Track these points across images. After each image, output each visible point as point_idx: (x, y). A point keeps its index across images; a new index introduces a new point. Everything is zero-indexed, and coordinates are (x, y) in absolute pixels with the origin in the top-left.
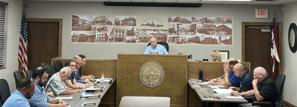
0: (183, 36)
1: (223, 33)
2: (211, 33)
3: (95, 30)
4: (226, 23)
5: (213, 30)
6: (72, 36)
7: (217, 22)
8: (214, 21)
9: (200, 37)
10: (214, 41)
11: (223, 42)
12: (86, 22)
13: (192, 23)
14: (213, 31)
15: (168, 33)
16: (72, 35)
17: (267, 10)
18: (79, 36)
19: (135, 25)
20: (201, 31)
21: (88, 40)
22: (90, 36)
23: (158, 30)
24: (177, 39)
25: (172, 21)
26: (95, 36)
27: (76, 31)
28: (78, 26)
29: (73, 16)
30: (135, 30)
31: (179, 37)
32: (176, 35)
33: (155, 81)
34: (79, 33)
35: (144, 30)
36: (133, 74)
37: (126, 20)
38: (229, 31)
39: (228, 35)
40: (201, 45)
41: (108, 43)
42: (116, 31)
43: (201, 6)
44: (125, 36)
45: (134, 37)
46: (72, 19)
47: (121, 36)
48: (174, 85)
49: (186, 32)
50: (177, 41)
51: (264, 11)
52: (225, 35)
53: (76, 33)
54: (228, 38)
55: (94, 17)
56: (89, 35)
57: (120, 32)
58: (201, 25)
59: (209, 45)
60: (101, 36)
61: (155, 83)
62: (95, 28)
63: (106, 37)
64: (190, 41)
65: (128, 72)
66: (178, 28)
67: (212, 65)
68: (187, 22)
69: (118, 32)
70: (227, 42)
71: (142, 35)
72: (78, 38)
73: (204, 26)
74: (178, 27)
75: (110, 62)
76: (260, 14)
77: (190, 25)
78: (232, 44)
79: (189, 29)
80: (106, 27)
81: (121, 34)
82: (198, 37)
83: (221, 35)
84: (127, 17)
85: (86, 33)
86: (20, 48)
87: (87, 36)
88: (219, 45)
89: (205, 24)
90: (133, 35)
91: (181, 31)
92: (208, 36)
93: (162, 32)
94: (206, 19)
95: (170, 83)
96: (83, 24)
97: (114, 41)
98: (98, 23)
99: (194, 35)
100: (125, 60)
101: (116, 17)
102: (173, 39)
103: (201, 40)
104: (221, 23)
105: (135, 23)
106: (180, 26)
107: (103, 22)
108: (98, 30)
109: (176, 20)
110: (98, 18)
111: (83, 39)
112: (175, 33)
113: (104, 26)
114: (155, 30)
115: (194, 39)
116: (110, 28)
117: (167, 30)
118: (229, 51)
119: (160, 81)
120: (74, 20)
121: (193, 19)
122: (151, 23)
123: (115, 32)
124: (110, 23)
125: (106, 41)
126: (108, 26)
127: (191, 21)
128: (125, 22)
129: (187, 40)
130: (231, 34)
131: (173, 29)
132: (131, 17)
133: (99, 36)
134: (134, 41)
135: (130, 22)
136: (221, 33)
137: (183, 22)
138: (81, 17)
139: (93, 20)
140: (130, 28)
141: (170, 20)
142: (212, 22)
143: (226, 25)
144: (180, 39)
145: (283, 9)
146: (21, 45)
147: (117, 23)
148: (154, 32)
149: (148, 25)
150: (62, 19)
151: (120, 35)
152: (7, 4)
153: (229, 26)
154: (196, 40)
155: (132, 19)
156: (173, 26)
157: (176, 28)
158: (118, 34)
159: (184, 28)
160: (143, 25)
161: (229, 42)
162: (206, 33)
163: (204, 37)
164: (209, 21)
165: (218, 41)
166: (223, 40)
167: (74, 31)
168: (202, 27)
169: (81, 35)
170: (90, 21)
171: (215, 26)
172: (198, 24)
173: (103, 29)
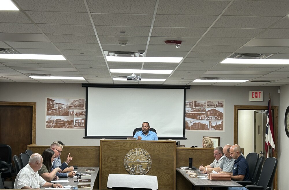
1: (214, 117)
2: (200, 118)
3: (73, 114)
4: (218, 106)
5: (203, 114)
6: (47, 121)
7: (207, 106)
8: (204, 104)
9: (189, 122)
10: (203, 127)
11: (214, 127)
12: (63, 106)
14: (203, 116)
17: (262, 92)
18: (55, 121)
20: (190, 116)
21: (64, 126)
22: (68, 121)
26: (72, 121)
27: (52, 116)
28: (54, 110)
29: (48, 99)
33: (141, 169)
34: (55, 118)
36: (118, 162)
38: (220, 116)
39: (219, 119)
40: (190, 131)
43: (190, 89)
46: (46, 103)
48: (162, 173)
51: (259, 93)
52: (215, 120)
53: (52, 118)
54: (219, 123)
55: (72, 100)
56: (66, 120)
58: (190, 109)
59: (198, 131)
60: (80, 121)
61: (141, 171)
62: (73, 112)
65: (112, 159)
67: (203, 151)
70: (218, 127)
72: (54, 124)
73: (192, 110)
75: (91, 149)
76: (254, 96)
78: (223, 130)
82: (186, 123)
83: (212, 120)
85: (63, 118)
87: (63, 121)
88: (209, 131)
89: (195, 107)
92: (197, 121)
94: (195, 102)
95: (158, 171)
96: (59, 108)
98: (76, 107)
100: (108, 146)
103: (190, 126)
104: (212, 107)
107: (82, 106)
108: (76, 114)
110: (76, 101)
111: (59, 125)
113: (83, 110)
118: (220, 137)
119: (147, 169)
120: (50, 104)
130: (223, 118)
133: (77, 122)
136: (212, 118)
138: (57, 101)
139: (71, 104)
142: (202, 105)
143: (217, 109)
145: (279, 91)
150: (36, 103)
153: (221, 110)
161: (220, 128)
162: (196, 118)
163: (193, 122)
164: (199, 105)
165: (208, 127)
166: (213, 125)
167: (50, 116)
168: (191, 111)
169: (57, 120)
170: (67, 105)
171: (206, 110)
172: (187, 109)
173: (82, 114)
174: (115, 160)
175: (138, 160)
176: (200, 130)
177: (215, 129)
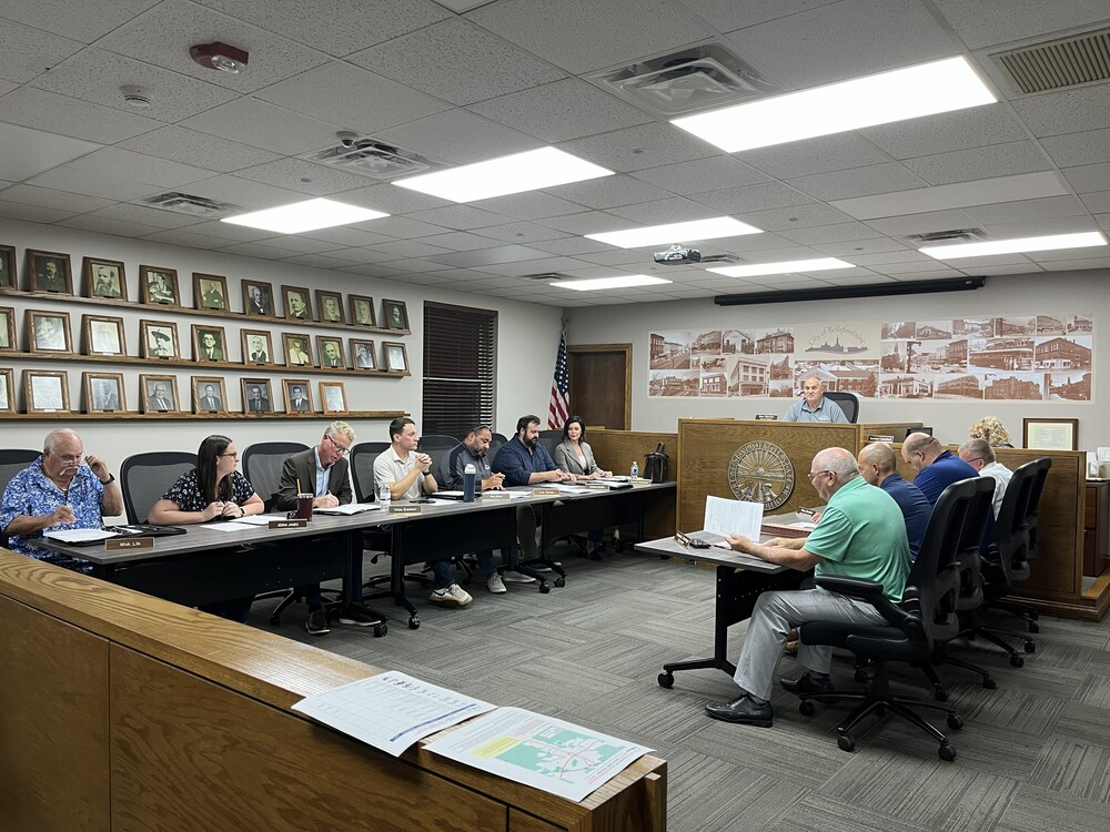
0: (924, 376)
1: (1059, 363)
2: (1016, 366)
3: (698, 366)
4: (1072, 330)
5: (1024, 354)
6: (651, 382)
7: (1038, 330)
8: (1027, 326)
9: (980, 379)
10: (1027, 391)
11: (1059, 391)
12: (680, 348)
13: (954, 336)
14: (1025, 360)
15: (880, 369)
16: (651, 379)
18: (664, 382)
19: (791, 350)
20: (982, 361)
21: (682, 390)
22: (688, 380)
23: (852, 362)
24: (907, 386)
25: (892, 336)
26: (697, 381)
27: (659, 370)
28: (663, 359)
29: (654, 336)
30: (791, 365)
31: (912, 379)
32: (903, 375)
33: (768, 494)
34: (664, 374)
35: (816, 362)
37: (768, 338)
38: (1080, 358)
39: (1076, 368)
40: (984, 401)
41: (725, 398)
42: (746, 368)
43: (982, 285)
44: (766, 380)
45: (789, 383)
46: (650, 343)
47: (758, 379)
49: (936, 364)
50: (907, 391)
52: (1064, 370)
53: (659, 375)
54: (1077, 377)
55: (696, 334)
56: (685, 379)
57: (754, 369)
58: (984, 341)
59: (1007, 401)
60: (711, 381)
62: (698, 361)
63: (723, 383)
64: (946, 390)
65: (704, 465)
66: (909, 355)
68: (938, 335)
69: (750, 369)
70: (1071, 392)
72: (663, 388)
73: (992, 344)
74: (910, 352)
77: (946, 343)
78: (1089, 399)
79: (944, 354)
80: (723, 359)
81: (758, 375)
82: (973, 379)
83: (1052, 370)
84: (772, 331)
85: (681, 375)
86: (552, 409)
87: (680, 381)
88: (1043, 402)
89: (999, 337)
90: (786, 376)
91: (919, 363)
92: (1005, 375)
93: (864, 367)
94: (1000, 322)
96: (673, 352)
97: (740, 392)
98: (705, 349)
99: (958, 371)
100: (695, 434)
101: (745, 331)
102: (895, 386)
103: (982, 387)
104: (1055, 332)
105: (793, 346)
106: (914, 347)
107: (715, 346)
108: (705, 366)
109: (902, 333)
110: (704, 337)
111: (673, 388)
112: (902, 368)
113: (717, 357)
114: (843, 363)
115: (958, 385)
116: (731, 360)
117: (876, 362)
118: (1077, 420)
120: (655, 345)
121: (958, 325)
122: (832, 344)
123: (741, 369)
124: (730, 349)
125: (722, 392)
126: (726, 357)
127: (951, 330)
128: (767, 345)
129: (936, 388)
130: (1089, 365)
131: (895, 357)
132: (781, 330)
133: (706, 381)
134: (788, 393)
135: (780, 343)
136: (1053, 364)
137: (926, 336)
138: (668, 338)
139: (694, 344)
140: (777, 359)
141: (885, 334)
142: (1022, 330)
143: (1070, 338)
144: (916, 384)
146: (554, 405)
147: (747, 349)
148: (842, 368)
149: (826, 348)
150: (631, 344)
151: (754, 378)
152: (495, 313)
153: (1083, 340)
154: (969, 389)
155: (785, 335)
156: (896, 350)
157: (903, 355)
158: (750, 374)
159: (927, 354)
160: (811, 349)
161: (1079, 392)
162: (1001, 365)
163: (991, 378)
164: (1012, 330)
165: (1042, 390)
166: (1056, 385)
167: (656, 371)
168: (988, 348)
169: (668, 378)
170: (687, 346)
171: (1033, 342)
172: (974, 342)
173: (714, 363)
174: (710, 468)
175: (761, 470)
176: (1012, 397)
177: (1061, 395)
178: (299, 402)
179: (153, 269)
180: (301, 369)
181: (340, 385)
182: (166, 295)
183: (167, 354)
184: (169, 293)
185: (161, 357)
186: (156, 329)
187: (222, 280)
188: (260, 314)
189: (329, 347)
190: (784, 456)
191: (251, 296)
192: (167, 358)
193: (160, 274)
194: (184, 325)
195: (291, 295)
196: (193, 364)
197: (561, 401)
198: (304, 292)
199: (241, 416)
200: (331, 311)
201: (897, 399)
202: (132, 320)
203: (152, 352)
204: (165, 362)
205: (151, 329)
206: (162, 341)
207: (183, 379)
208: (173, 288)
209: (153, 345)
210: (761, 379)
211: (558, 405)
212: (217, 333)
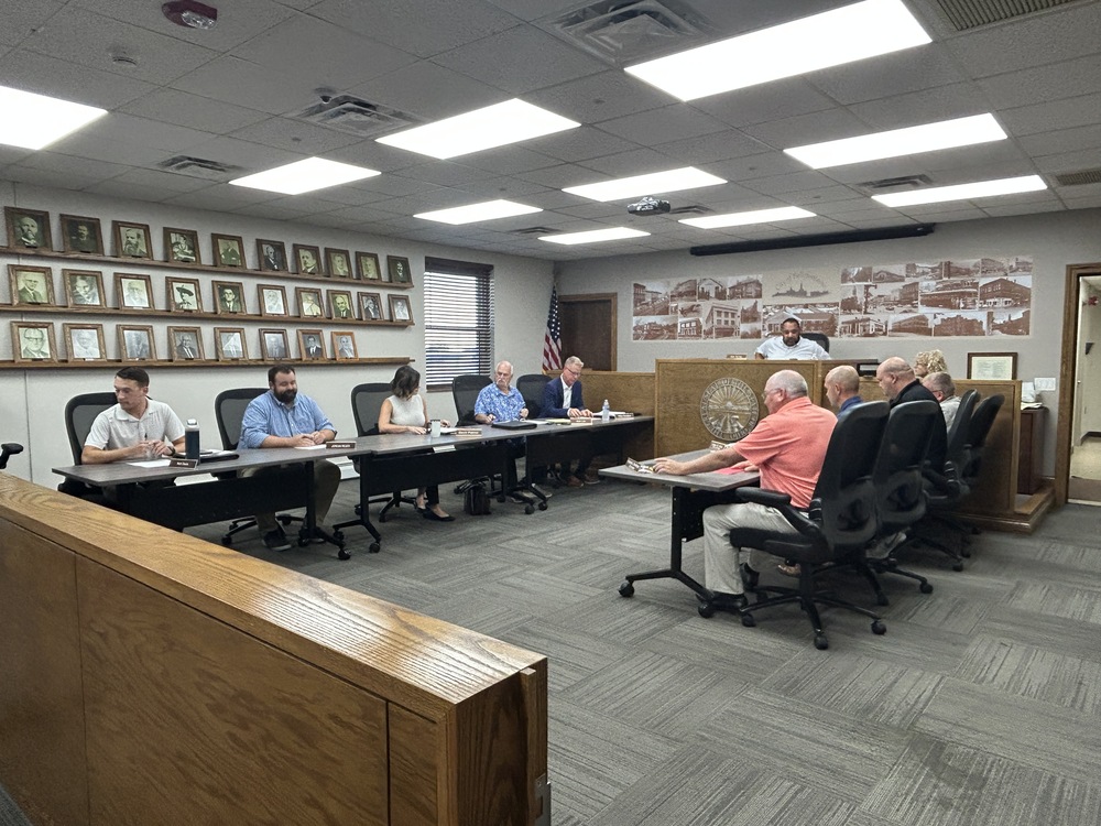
0: (880, 316)
1: (1001, 302)
2: (962, 305)
3: (676, 312)
4: (1014, 271)
5: (970, 294)
6: (635, 327)
7: (982, 272)
8: (972, 268)
9: (930, 317)
10: (971, 328)
11: (1000, 327)
12: (659, 296)
13: (906, 279)
14: (969, 300)
15: (840, 311)
16: (634, 325)
18: (646, 327)
19: (759, 295)
20: (931, 302)
21: (662, 334)
22: (668, 325)
23: (814, 305)
24: (864, 326)
25: (852, 280)
26: (675, 325)
27: (642, 317)
28: (644, 306)
29: (636, 286)
30: (760, 309)
31: (869, 320)
32: (860, 316)
33: (735, 425)
34: (646, 320)
35: (781, 307)
36: (688, 407)
37: (739, 285)
38: (1019, 296)
39: (1016, 306)
40: (933, 338)
41: (701, 341)
42: (719, 313)
43: (932, 232)
44: (737, 324)
45: (758, 325)
46: (633, 292)
47: (730, 323)
49: (890, 305)
50: (864, 330)
52: (1006, 308)
53: (642, 321)
54: (1018, 315)
55: (674, 282)
56: (665, 324)
57: (727, 313)
58: (934, 283)
59: (954, 338)
60: (688, 325)
62: (676, 307)
63: (699, 327)
64: (900, 328)
65: (678, 400)
66: (866, 298)
68: (892, 278)
69: (723, 315)
70: (1011, 328)
71: (777, 318)
72: (645, 332)
73: (941, 286)
74: (868, 295)
77: (899, 285)
78: (1028, 334)
79: (897, 296)
80: (698, 306)
81: (730, 319)
82: (923, 318)
83: (995, 308)
84: (742, 278)
85: (659, 320)
86: (546, 355)
87: (660, 326)
88: (986, 337)
89: (947, 279)
90: (755, 320)
91: (875, 304)
92: (953, 314)
93: (825, 310)
94: (948, 264)
96: (654, 300)
97: (714, 334)
98: (682, 296)
99: (910, 311)
100: (671, 373)
101: (719, 279)
102: (854, 326)
103: (931, 325)
104: (997, 273)
105: (761, 291)
106: (871, 290)
107: (691, 293)
108: (683, 312)
109: (862, 277)
110: (681, 285)
111: (654, 333)
112: (859, 310)
113: (693, 303)
115: (910, 324)
116: (706, 306)
117: (836, 304)
118: (1016, 354)
120: (638, 293)
121: (911, 268)
122: (797, 289)
123: (715, 314)
124: (705, 296)
125: (698, 335)
126: (702, 303)
127: (904, 274)
128: (738, 291)
129: (890, 328)
130: (1028, 304)
131: (854, 300)
132: (751, 276)
133: (683, 325)
134: (757, 335)
135: (749, 290)
136: (995, 303)
137: (882, 280)
138: (651, 286)
139: (673, 291)
140: (747, 304)
141: (845, 278)
142: (968, 272)
143: (1011, 279)
144: (872, 324)
146: (548, 350)
147: (721, 295)
148: (806, 311)
149: (791, 293)
150: (616, 293)
151: (726, 322)
152: (491, 267)
153: (1024, 280)
154: (919, 327)
155: (754, 282)
156: (854, 292)
157: (861, 298)
158: (723, 318)
159: (882, 296)
160: (778, 294)
161: (1018, 328)
162: (949, 305)
163: (939, 317)
164: (959, 272)
165: (985, 327)
166: (999, 321)
167: (639, 317)
168: (937, 289)
169: (650, 324)
170: (666, 294)
171: (977, 283)
172: (925, 284)
173: (691, 309)
174: (683, 403)
175: (729, 404)
176: (958, 334)
177: (1003, 332)
178: (313, 350)
179: (175, 231)
180: (315, 320)
181: (351, 334)
182: (188, 254)
183: (191, 308)
184: (190, 252)
185: (186, 311)
186: (180, 285)
187: (239, 240)
188: (274, 270)
189: (339, 299)
190: (750, 391)
191: (265, 254)
192: (191, 311)
193: (182, 235)
194: (206, 281)
195: (302, 253)
196: (214, 316)
197: (554, 347)
198: (314, 251)
199: (261, 363)
200: (340, 268)
201: (855, 339)
202: (158, 278)
203: (177, 305)
204: (188, 314)
205: (176, 285)
206: (186, 296)
207: (207, 330)
208: (195, 248)
209: (178, 299)
210: (733, 323)
211: (551, 350)
212: (237, 288)
